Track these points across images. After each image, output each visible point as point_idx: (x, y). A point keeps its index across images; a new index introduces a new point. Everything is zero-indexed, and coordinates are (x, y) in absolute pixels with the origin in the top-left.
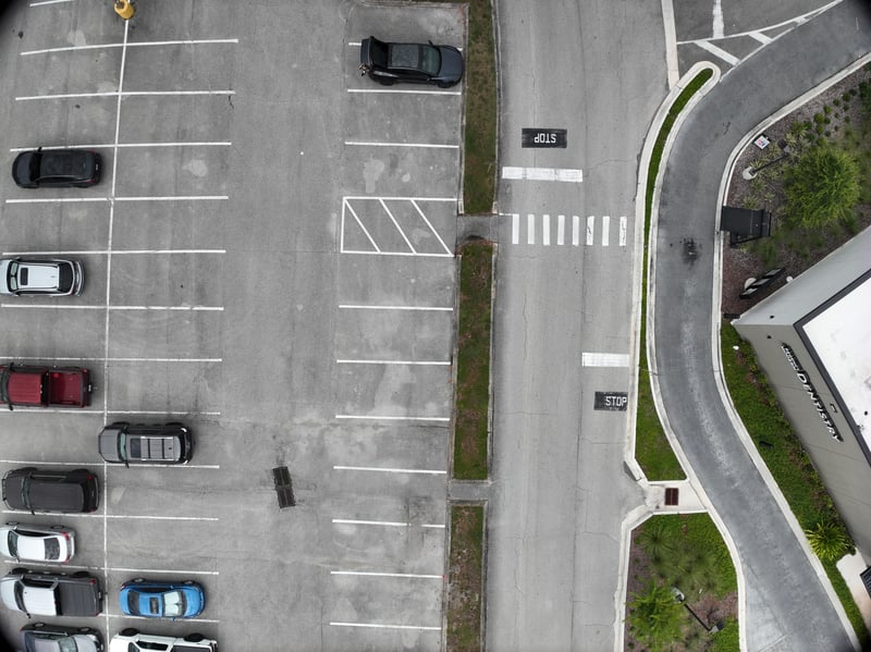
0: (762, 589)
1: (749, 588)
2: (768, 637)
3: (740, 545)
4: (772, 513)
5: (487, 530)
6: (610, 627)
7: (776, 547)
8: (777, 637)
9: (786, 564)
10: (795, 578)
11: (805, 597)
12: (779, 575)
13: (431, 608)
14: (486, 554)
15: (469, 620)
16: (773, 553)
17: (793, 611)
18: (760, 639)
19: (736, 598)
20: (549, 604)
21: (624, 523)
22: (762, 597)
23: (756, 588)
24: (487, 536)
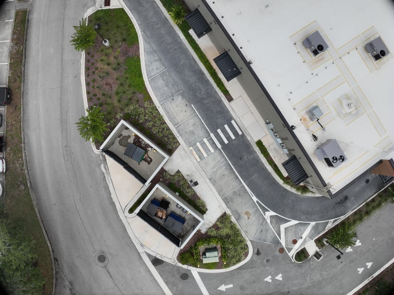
0: (152, 44)
1: (145, 43)
2: (157, 69)
3: (140, 23)
4: (154, 8)
5: (28, 20)
6: (79, 61)
7: (157, 24)
8: (162, 69)
9: (163, 32)
10: (169, 39)
11: (175, 49)
12: (160, 37)
13: (5, 54)
14: (27, 29)
15: (18, 58)
16: (156, 27)
17: (170, 56)
18: (153, 69)
19: (139, 48)
20: (52, 50)
21: (85, 14)
22: (153, 48)
23: (149, 43)
24: (28, 22)
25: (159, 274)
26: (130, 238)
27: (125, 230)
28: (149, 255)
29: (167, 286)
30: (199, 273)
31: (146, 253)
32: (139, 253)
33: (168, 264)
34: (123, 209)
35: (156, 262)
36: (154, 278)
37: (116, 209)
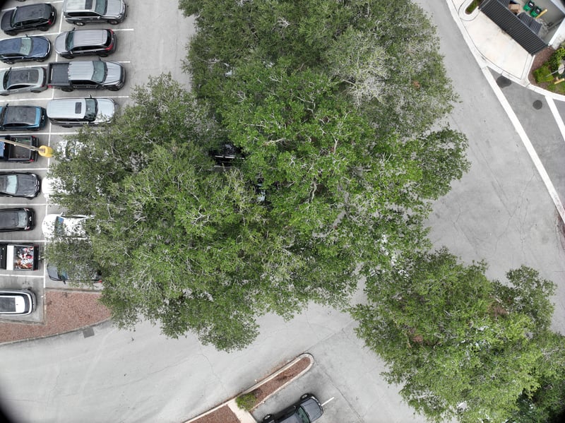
25: (507, 99)
26: (468, 47)
27: (462, 36)
28: (493, 72)
29: (517, 117)
30: (555, 101)
31: (489, 69)
32: (480, 69)
33: (517, 86)
34: (458, 8)
35: (503, 82)
36: (501, 106)
37: (449, 9)
